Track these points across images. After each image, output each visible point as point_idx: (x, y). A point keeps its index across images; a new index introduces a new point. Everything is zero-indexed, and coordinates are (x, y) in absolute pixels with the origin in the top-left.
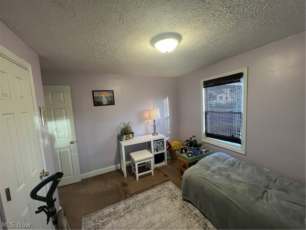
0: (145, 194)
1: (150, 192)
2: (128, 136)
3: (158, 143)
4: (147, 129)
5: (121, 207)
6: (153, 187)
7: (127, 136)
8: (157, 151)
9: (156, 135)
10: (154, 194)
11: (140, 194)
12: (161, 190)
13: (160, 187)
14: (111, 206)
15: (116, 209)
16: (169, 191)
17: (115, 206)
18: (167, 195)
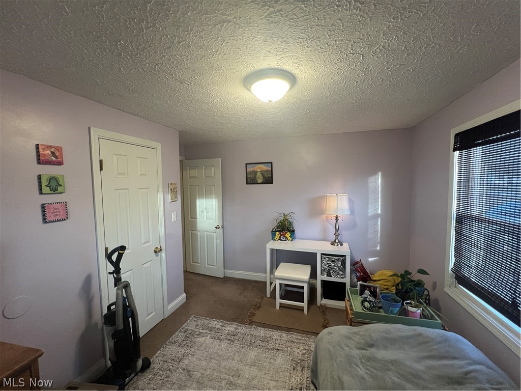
0: (268, 332)
1: (276, 334)
2: (283, 235)
3: (333, 261)
4: (325, 230)
5: (229, 328)
6: (288, 330)
7: (281, 235)
8: (329, 275)
9: (338, 245)
10: (279, 340)
11: (262, 328)
12: (294, 342)
13: (299, 337)
14: (221, 320)
15: (223, 328)
16: (304, 351)
17: (225, 323)
18: (297, 354)
